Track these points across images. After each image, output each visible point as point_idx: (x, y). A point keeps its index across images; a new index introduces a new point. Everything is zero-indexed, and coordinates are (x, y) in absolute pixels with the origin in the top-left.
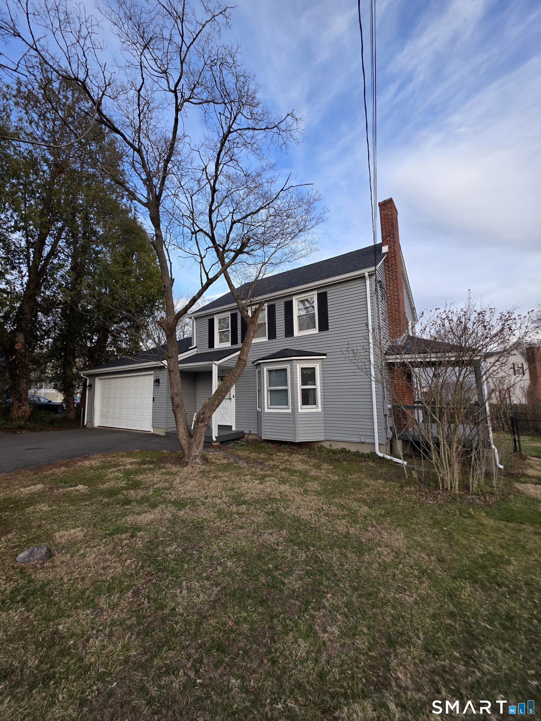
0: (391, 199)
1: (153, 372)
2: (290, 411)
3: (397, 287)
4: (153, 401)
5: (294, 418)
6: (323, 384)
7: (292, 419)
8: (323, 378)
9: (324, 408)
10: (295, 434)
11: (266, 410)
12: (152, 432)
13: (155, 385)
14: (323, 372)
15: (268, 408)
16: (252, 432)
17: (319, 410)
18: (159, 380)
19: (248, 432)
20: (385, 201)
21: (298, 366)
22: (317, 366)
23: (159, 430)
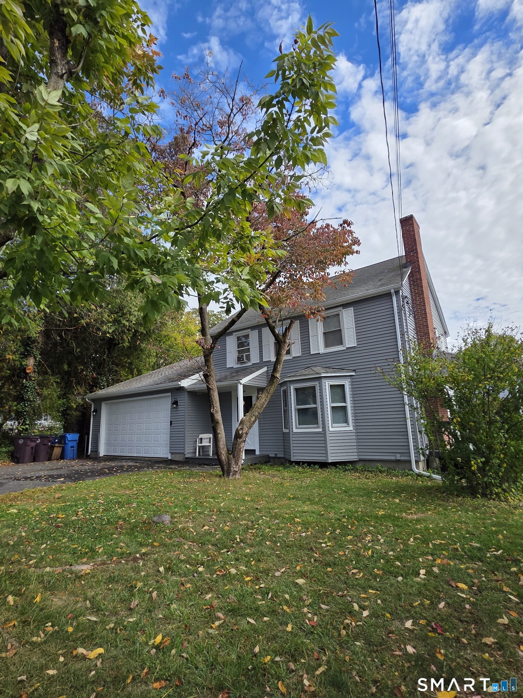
0: (412, 215)
1: (170, 394)
2: (320, 430)
3: (424, 301)
4: (171, 424)
5: (325, 437)
6: (354, 401)
7: (323, 439)
8: (353, 395)
9: (356, 426)
10: (326, 453)
11: (295, 430)
12: (170, 458)
13: (172, 408)
14: (353, 389)
15: (296, 428)
16: (278, 456)
17: (351, 428)
18: (177, 402)
19: (274, 455)
20: (406, 217)
21: (327, 383)
22: (347, 383)
23: (177, 455)
